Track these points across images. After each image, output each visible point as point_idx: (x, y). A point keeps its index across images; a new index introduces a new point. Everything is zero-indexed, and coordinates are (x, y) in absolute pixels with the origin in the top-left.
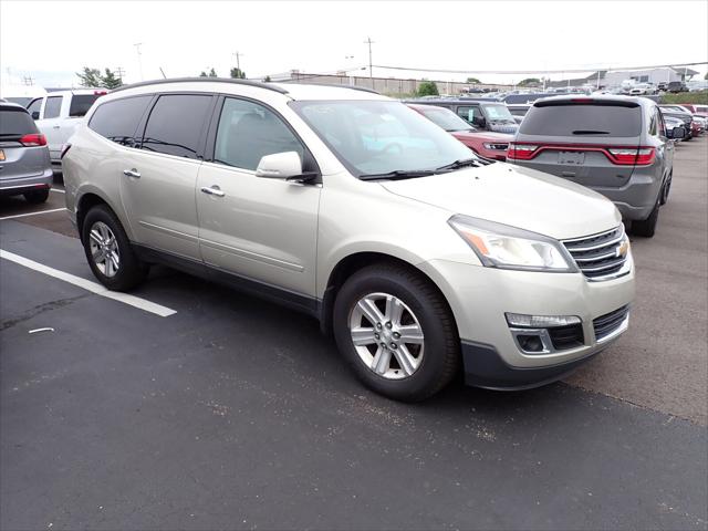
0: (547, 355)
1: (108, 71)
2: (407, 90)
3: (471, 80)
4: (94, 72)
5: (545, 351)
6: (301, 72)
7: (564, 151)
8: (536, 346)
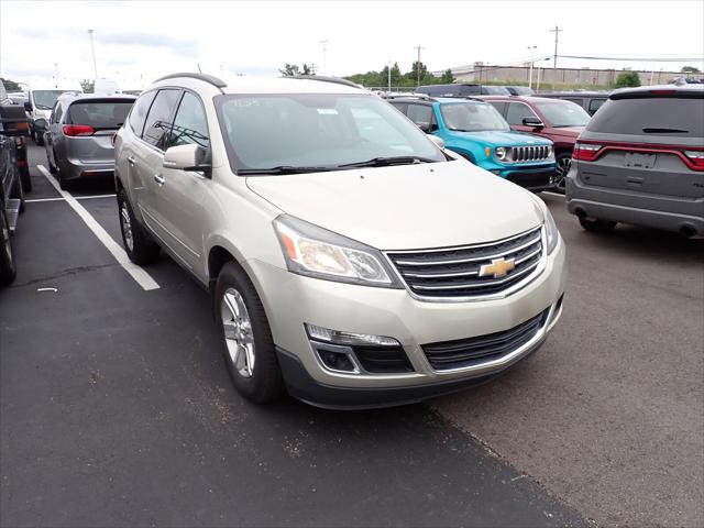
0: (356, 376)
1: (305, 67)
2: (603, 81)
3: (686, 69)
4: (294, 68)
5: (356, 371)
6: (485, 64)
7: (632, 152)
8: (343, 365)
